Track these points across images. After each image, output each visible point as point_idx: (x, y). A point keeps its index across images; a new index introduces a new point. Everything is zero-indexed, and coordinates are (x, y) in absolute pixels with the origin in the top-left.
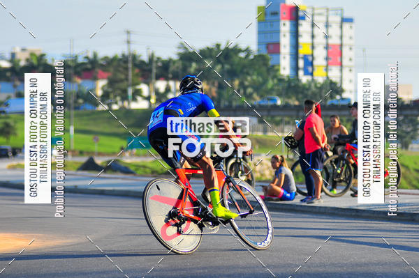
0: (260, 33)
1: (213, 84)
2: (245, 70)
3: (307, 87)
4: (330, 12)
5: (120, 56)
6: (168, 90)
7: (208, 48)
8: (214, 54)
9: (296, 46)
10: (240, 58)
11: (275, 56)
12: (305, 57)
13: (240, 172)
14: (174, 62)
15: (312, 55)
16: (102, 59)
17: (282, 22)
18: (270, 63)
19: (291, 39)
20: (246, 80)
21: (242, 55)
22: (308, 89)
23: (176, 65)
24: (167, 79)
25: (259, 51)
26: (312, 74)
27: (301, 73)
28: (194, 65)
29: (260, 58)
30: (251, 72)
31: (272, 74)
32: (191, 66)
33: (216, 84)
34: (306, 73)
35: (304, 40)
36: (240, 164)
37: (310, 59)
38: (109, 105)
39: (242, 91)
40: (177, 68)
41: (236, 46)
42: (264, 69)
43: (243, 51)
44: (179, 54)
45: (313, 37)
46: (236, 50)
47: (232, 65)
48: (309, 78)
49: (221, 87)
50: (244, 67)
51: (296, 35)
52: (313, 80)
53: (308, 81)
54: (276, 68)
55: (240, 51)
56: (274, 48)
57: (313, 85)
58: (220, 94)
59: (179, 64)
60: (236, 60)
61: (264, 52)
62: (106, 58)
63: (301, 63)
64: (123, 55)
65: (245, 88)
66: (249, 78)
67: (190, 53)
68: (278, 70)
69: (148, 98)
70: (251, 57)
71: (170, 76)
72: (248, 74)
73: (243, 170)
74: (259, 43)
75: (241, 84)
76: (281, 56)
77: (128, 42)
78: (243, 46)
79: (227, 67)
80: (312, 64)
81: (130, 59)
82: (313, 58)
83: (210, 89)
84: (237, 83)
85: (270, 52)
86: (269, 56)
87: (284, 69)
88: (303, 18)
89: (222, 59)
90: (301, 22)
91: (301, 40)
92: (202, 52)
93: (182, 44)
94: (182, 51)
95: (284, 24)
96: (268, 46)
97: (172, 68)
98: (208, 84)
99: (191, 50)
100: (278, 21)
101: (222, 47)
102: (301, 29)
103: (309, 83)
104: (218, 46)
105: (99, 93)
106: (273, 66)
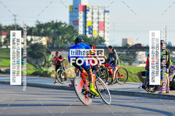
0: (71, 16)
1: (51, 38)
2: (64, 32)
3: (90, 39)
4: (100, 8)
5: (11, 25)
6: (32, 40)
7: (49, 23)
8: (51, 25)
9: (85, 22)
10: (62, 27)
11: (76, 26)
12: (89, 27)
13: (62, 75)
14: (34, 28)
15: (92, 26)
16: (4, 27)
17: (80, 12)
18: (75, 29)
19: (83, 19)
20: (64, 36)
21: (63, 26)
22: (90, 40)
23: (35, 29)
24: (31, 35)
25: (70, 24)
26: (92, 34)
27: (87, 33)
28: (43, 30)
29: (71, 27)
30: (66, 33)
31: (75, 34)
32: (41, 30)
33: (52, 38)
34: (90, 33)
35: (89, 19)
36: (62, 71)
37: (91, 27)
38: (7, 46)
39: (63, 41)
40: (36, 31)
41: (60, 22)
42: (72, 32)
43: (63, 24)
44: (37, 25)
45: (92, 18)
46: (60, 23)
47: (58, 30)
48: (91, 35)
49: (54, 39)
50: (64, 30)
51: (85, 17)
52: (92, 36)
53: (90, 36)
54: (77, 31)
55: (62, 24)
56: (76, 23)
57: (92, 38)
58: (53, 42)
59: (37, 29)
60: (60, 28)
61: (72, 24)
62: (5, 26)
63: (87, 29)
64: (13, 25)
65: (64, 39)
66: (66, 35)
67: (41, 24)
68: (78, 32)
69: (23, 43)
70: (67, 26)
71: (33, 34)
72: (65, 34)
73: (63, 73)
74: (70, 21)
75: (62, 38)
76: (79, 26)
77: (15, 20)
78: (63, 22)
79: (56, 30)
80: (92, 30)
81: (16, 27)
82: (92, 27)
83: (49, 40)
84: (60, 37)
85: (75, 25)
86: (74, 26)
87: (80, 31)
88: (88, 11)
89: (54, 27)
90: (87, 12)
91: (87, 20)
92: (46, 24)
93: (38, 21)
94: (38, 24)
95: (80, 13)
96: (74, 22)
97: (33, 31)
98: (48, 38)
99: (41, 23)
100: (78, 12)
101: (55, 22)
102: (87, 15)
103: (91, 38)
104: (53, 21)
105: (3, 41)
106: (76, 30)
